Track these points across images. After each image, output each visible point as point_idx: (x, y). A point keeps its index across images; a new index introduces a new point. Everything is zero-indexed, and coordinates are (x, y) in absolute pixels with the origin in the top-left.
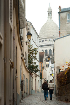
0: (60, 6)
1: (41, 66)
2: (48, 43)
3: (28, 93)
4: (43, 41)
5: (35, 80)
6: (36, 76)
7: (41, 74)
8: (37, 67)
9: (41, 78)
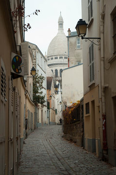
0: (69, 29)
1: (49, 94)
2: (58, 61)
3: (33, 128)
4: (52, 59)
5: (42, 111)
6: (43, 106)
7: (48, 104)
8: (43, 98)
9: (48, 108)
